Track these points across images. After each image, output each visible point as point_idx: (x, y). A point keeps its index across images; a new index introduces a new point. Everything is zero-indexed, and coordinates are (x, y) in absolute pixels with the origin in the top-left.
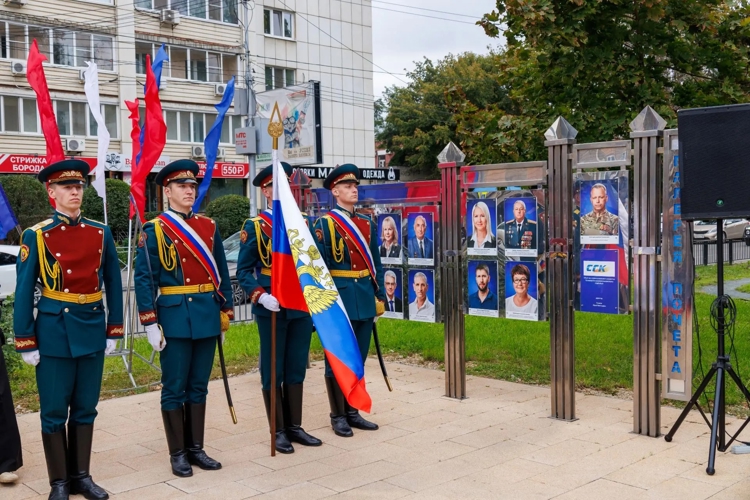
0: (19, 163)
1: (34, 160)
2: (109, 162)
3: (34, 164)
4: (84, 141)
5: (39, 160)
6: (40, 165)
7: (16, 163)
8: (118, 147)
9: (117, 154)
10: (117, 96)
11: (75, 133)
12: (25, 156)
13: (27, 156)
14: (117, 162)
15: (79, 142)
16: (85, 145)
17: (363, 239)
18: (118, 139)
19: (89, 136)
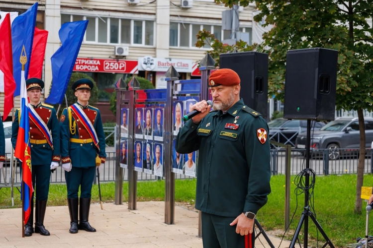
0: (81, 64)
1: (91, 62)
2: (146, 64)
3: (91, 65)
4: (128, 48)
5: (95, 62)
6: (95, 65)
7: (78, 64)
8: (154, 52)
9: (151, 58)
10: (154, 14)
11: (122, 42)
12: (85, 59)
13: (87, 59)
14: (151, 64)
15: (124, 48)
16: (128, 51)
17: (89, 122)
18: (154, 46)
19: (133, 44)
